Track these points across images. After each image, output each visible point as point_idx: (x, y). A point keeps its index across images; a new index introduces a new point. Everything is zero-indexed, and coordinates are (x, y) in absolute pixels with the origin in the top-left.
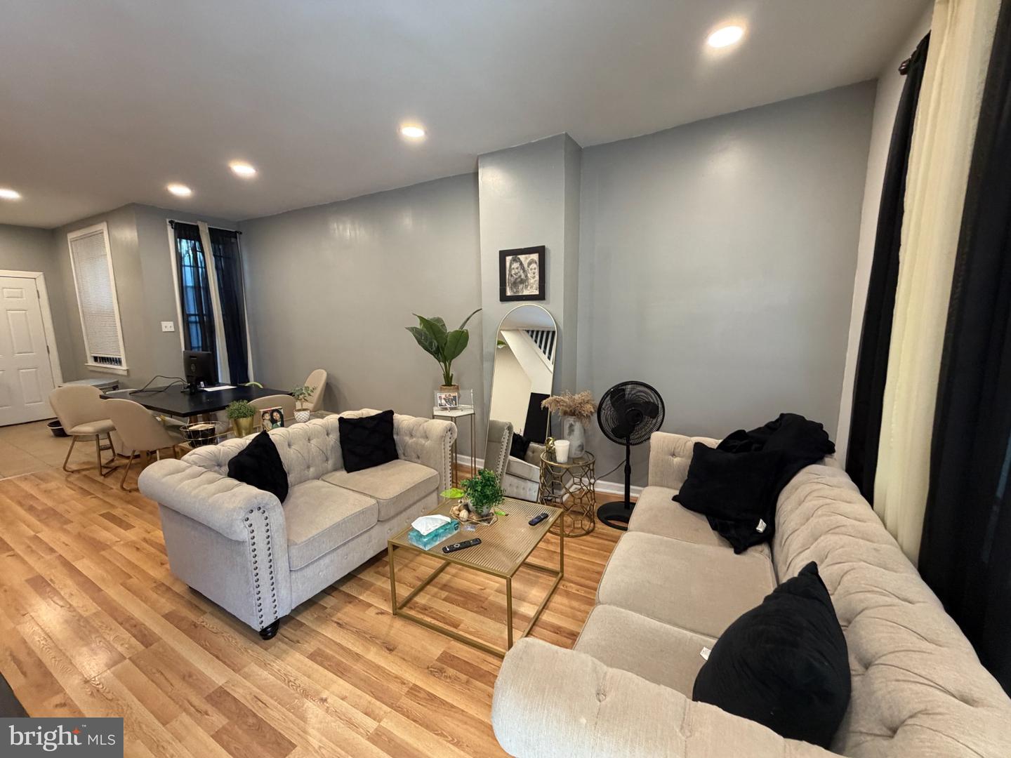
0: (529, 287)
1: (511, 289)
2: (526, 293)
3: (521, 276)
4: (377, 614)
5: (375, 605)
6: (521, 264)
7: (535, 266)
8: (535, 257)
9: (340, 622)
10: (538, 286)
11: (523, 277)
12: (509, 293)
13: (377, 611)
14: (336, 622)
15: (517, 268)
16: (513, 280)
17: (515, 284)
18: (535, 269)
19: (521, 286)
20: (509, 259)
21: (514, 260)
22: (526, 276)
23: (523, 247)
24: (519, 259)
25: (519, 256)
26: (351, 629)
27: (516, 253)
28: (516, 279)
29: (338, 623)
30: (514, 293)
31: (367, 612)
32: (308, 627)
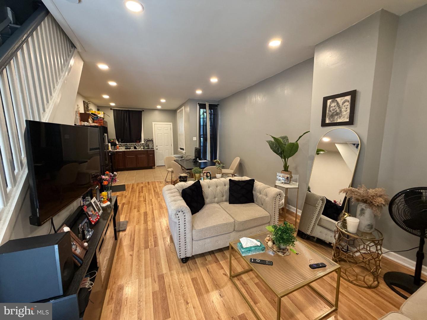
0: (342, 117)
1: (329, 119)
2: (339, 121)
3: (337, 111)
4: (224, 274)
5: (225, 269)
6: (338, 103)
7: (348, 104)
8: (348, 98)
9: (209, 269)
10: (349, 116)
11: (338, 111)
12: (327, 121)
13: (224, 273)
14: (207, 269)
15: (335, 106)
16: (331, 113)
17: (332, 116)
18: (347, 105)
19: (336, 117)
20: (329, 101)
21: (333, 102)
22: (341, 111)
23: (339, 93)
24: (336, 100)
25: (337, 99)
26: (211, 275)
27: (334, 97)
28: (333, 113)
29: (208, 270)
30: (332, 121)
31: (220, 271)
32: (197, 266)
